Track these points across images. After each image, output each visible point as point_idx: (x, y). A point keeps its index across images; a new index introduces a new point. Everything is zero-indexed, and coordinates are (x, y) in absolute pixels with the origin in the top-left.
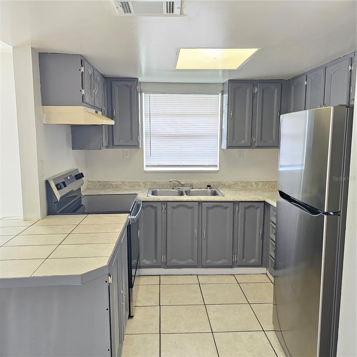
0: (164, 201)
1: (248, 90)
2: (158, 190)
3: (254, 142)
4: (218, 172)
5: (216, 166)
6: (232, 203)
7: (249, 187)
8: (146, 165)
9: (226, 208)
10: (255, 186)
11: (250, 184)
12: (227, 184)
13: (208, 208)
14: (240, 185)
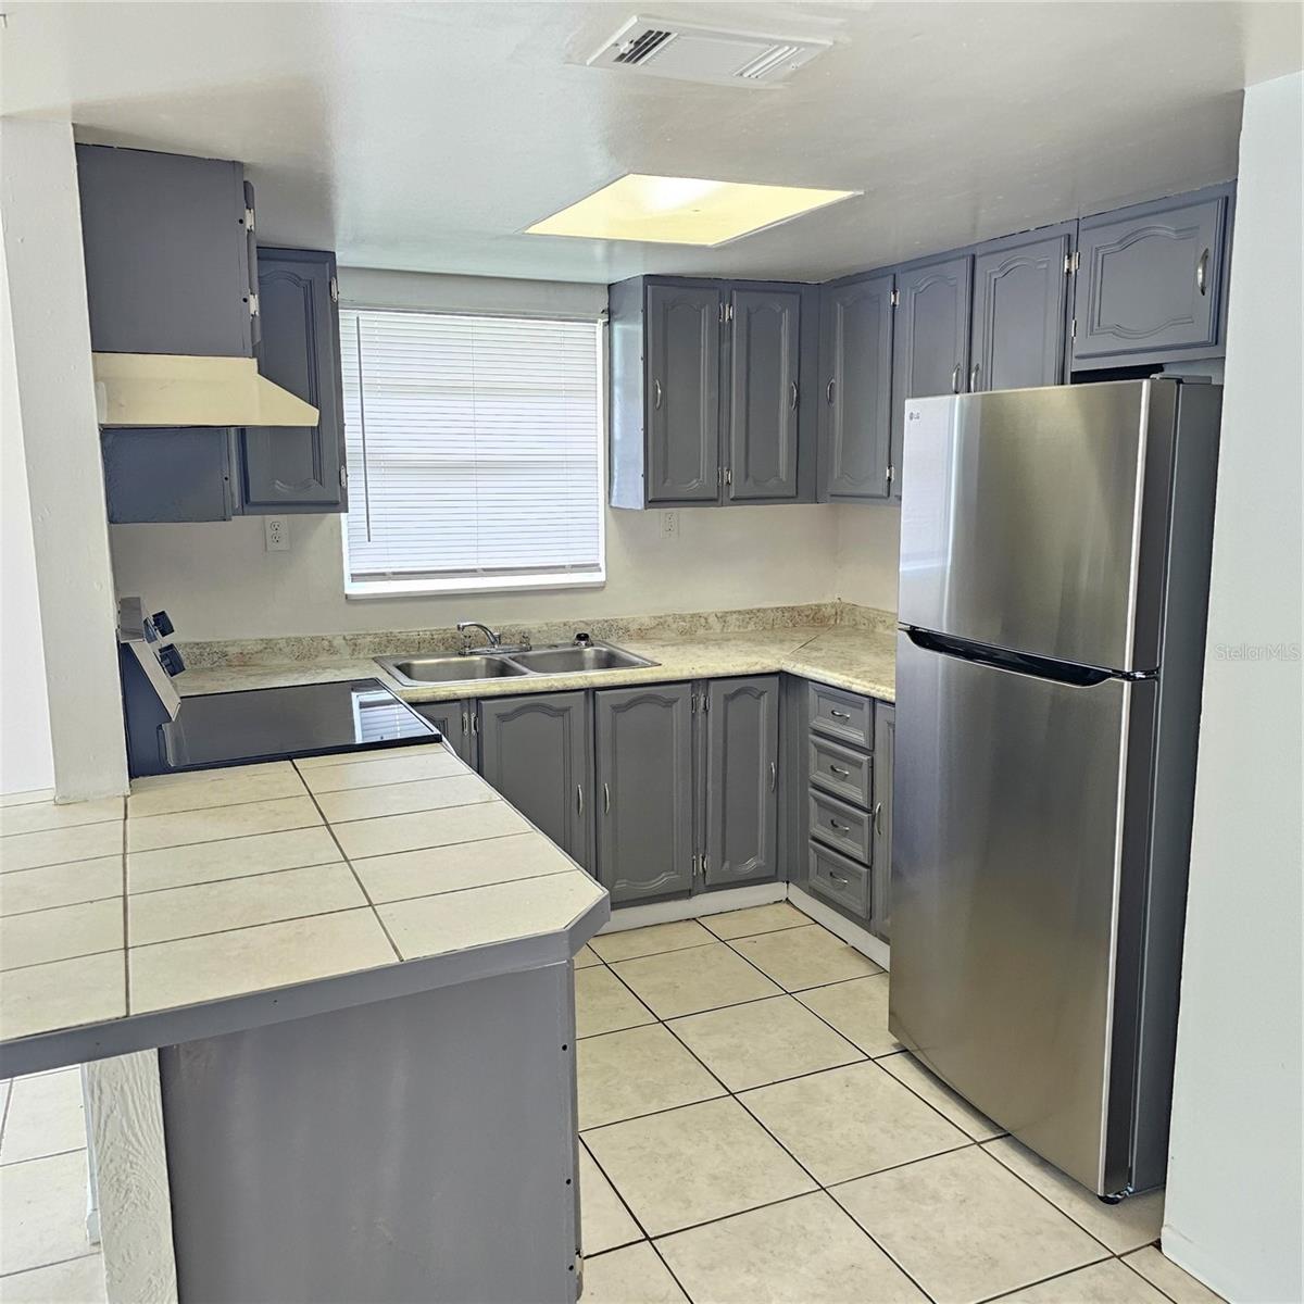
0: (469, 699)
1: (705, 312)
2: (416, 662)
3: (725, 482)
4: (603, 587)
5: (593, 567)
6: (685, 685)
7: (701, 632)
8: (352, 575)
9: (669, 703)
10: (717, 627)
11: (703, 620)
12: (634, 627)
13: (617, 709)
14: (674, 626)
